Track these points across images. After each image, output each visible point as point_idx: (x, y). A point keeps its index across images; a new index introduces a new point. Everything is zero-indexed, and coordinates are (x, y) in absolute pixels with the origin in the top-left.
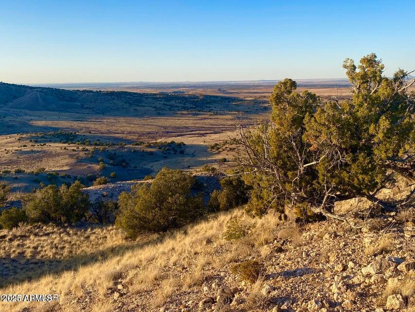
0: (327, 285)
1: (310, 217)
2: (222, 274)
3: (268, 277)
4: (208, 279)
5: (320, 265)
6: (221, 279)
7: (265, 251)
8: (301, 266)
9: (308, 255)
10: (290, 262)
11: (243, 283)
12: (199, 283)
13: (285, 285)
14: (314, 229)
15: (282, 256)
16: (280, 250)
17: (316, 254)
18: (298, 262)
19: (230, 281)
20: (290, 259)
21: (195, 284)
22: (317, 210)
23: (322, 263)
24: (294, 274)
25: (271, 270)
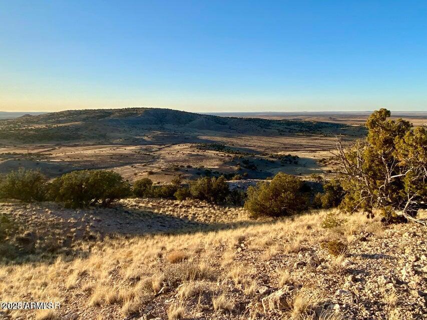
0: (398, 269)
1: (394, 218)
2: (314, 249)
3: (349, 256)
4: (303, 250)
5: (396, 254)
6: (313, 251)
7: (351, 238)
8: (379, 252)
9: (386, 246)
10: (370, 248)
11: (329, 256)
12: (296, 251)
13: (362, 263)
14: (397, 228)
15: (365, 243)
16: (364, 239)
17: (394, 246)
18: (377, 250)
19: (320, 253)
20: (370, 246)
21: (293, 252)
22: (399, 213)
23: (397, 253)
24: (372, 257)
25: (353, 252)
